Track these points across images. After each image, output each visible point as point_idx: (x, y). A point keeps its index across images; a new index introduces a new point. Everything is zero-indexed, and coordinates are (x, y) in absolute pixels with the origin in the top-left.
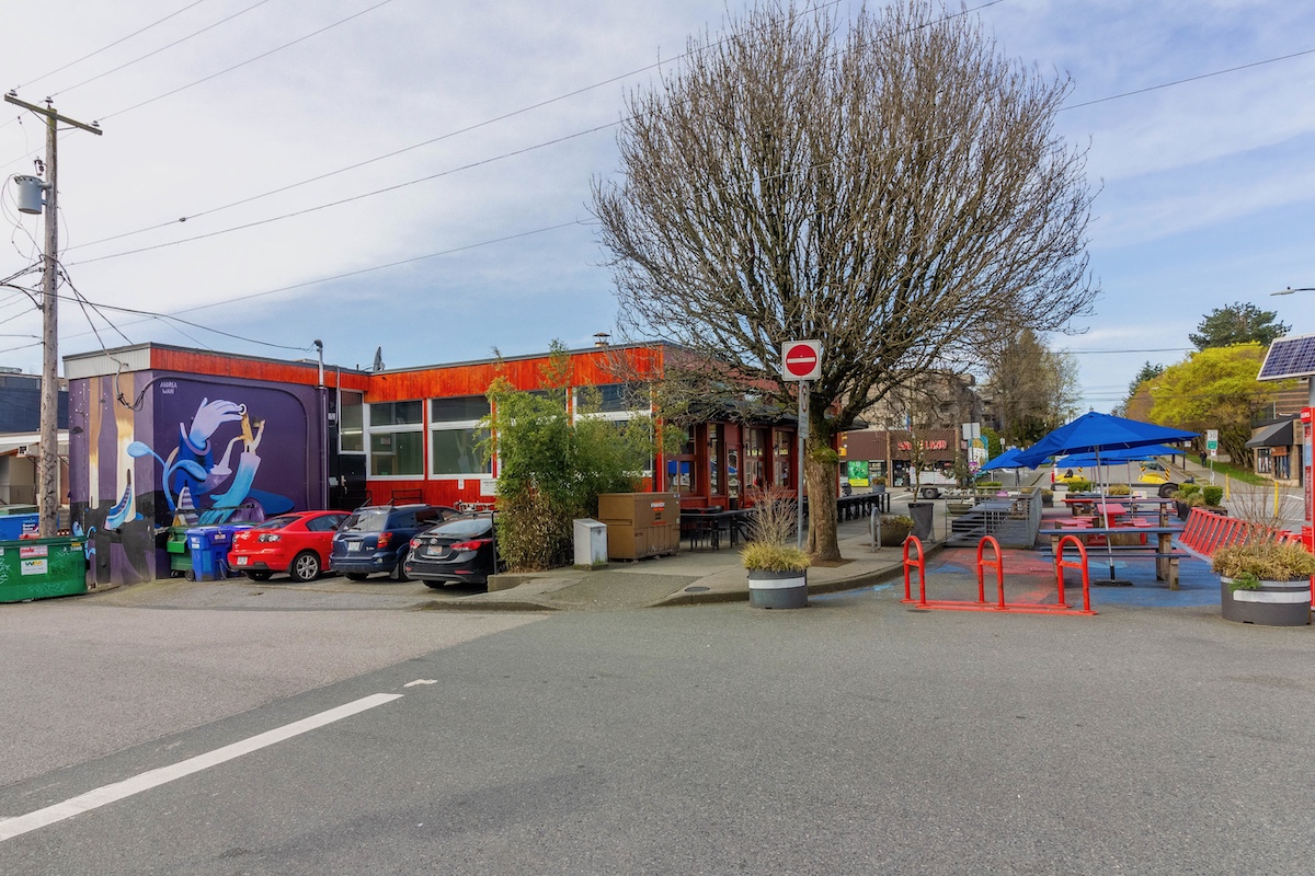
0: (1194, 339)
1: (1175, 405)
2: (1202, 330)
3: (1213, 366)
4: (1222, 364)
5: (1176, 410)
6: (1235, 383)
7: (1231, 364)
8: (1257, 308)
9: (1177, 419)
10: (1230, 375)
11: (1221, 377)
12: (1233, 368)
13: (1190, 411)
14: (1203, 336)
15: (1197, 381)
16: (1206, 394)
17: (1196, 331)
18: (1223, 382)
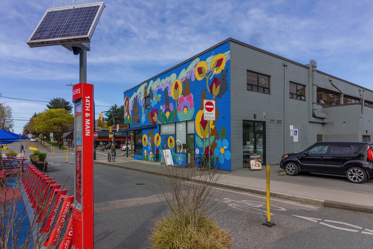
0: (48, 106)
1: (41, 125)
2: (50, 104)
3: (52, 114)
4: (55, 114)
5: (41, 126)
6: (58, 119)
8: (65, 100)
9: (41, 129)
10: (57, 117)
11: (54, 117)
12: (58, 115)
13: (45, 127)
14: (50, 105)
15: (48, 118)
16: (50, 122)
17: (48, 104)
18: (55, 119)
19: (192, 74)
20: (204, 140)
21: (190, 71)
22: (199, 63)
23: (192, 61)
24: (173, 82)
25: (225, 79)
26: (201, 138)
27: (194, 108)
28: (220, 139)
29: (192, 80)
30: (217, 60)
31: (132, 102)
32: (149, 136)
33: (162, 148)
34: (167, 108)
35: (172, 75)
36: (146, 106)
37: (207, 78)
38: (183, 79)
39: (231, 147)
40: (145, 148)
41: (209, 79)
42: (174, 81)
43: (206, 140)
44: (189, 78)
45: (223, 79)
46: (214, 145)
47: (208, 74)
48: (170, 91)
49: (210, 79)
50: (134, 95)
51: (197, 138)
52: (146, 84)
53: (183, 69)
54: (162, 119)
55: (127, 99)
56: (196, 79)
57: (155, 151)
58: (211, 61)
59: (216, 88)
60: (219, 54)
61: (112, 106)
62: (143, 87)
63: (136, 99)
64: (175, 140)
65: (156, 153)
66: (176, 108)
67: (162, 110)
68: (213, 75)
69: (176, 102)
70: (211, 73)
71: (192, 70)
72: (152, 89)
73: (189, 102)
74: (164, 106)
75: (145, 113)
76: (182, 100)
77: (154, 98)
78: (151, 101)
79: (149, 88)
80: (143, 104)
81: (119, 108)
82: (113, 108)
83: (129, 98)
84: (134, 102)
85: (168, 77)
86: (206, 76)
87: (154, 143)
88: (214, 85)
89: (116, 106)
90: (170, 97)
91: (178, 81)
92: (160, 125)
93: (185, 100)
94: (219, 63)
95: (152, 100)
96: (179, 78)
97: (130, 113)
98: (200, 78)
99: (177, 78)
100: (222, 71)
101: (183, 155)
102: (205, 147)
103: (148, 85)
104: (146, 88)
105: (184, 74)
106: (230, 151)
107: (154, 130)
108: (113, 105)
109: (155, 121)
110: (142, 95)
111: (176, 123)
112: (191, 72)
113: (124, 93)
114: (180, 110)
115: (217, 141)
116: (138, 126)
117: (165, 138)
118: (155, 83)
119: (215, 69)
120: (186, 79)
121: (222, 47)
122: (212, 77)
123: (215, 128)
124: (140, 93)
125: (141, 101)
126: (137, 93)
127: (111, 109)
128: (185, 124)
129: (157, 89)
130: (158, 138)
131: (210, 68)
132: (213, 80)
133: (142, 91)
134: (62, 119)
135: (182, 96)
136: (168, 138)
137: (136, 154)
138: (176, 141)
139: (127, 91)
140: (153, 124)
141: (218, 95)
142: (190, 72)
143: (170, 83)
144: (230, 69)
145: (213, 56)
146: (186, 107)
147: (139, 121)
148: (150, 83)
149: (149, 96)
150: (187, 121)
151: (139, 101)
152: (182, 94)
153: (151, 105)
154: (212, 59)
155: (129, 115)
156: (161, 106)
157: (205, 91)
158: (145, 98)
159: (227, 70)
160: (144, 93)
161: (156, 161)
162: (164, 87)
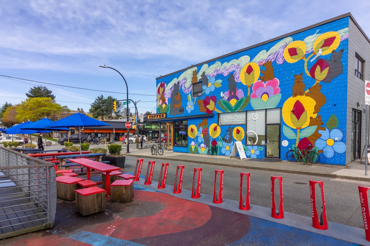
0: (27, 95)
1: (27, 114)
2: (30, 92)
3: (40, 102)
4: (43, 102)
5: (28, 116)
6: (48, 109)
7: (45, 103)
8: (47, 89)
10: (45, 106)
11: (42, 107)
12: (46, 104)
13: (33, 117)
14: (30, 94)
15: (35, 107)
16: (38, 111)
17: (28, 93)
18: (43, 108)
19: (279, 56)
20: (298, 130)
21: (274, 52)
22: (291, 43)
23: (278, 41)
24: (243, 66)
25: (338, 60)
26: (292, 129)
27: (281, 94)
28: (327, 129)
29: (278, 62)
30: (325, 39)
31: (171, 89)
32: (200, 127)
33: (223, 139)
34: (233, 94)
35: (241, 58)
36: (194, 94)
37: (306, 60)
38: (262, 62)
39: (346, 138)
40: (193, 140)
41: (309, 62)
42: (246, 64)
43: (300, 131)
44: (272, 61)
45: (335, 61)
46: (317, 136)
47: (306, 56)
48: (237, 76)
49: (311, 61)
50: (175, 81)
51: (284, 128)
52: (196, 68)
53: (261, 50)
54: (223, 107)
55: (162, 86)
56: (285, 61)
57: (211, 143)
58: (313, 40)
59: (321, 71)
60: (329, 32)
61: (98, 97)
62: (190, 72)
63: (176, 86)
64: (246, 130)
65: (211, 145)
66: (248, 95)
67: (223, 97)
68: (316, 57)
69: (249, 89)
70: (312, 55)
71: (278, 51)
72: (206, 74)
73: (272, 88)
74: (227, 93)
75: (193, 100)
76: (258, 86)
77: (209, 84)
78: (204, 87)
79: (200, 73)
80: (190, 90)
81: (105, 99)
82: (100, 99)
83: (165, 85)
84: (173, 89)
85: (235, 60)
86: (303, 58)
87: (208, 134)
88: (318, 68)
89: (102, 96)
90: (237, 82)
91: (252, 64)
92: (219, 114)
93: (265, 86)
94: (328, 42)
95: (206, 86)
96: (255, 61)
97: (167, 101)
98: (291, 60)
99: (250, 61)
100: (334, 51)
101: (259, 148)
102: (300, 138)
103: (199, 69)
104: (195, 73)
105: (263, 56)
106: (345, 143)
107: (209, 120)
108: (100, 96)
109: (211, 109)
110: (188, 80)
111: (247, 111)
112: (277, 54)
113: (157, 79)
114: (254, 96)
115: (320, 132)
116: (179, 115)
117: (229, 129)
118: (211, 67)
119: (321, 49)
120: (268, 61)
121: (334, 24)
122: (314, 59)
123: (318, 116)
124: (185, 79)
125: (187, 87)
126: (178, 79)
127: (97, 99)
128: (264, 112)
129: (215, 74)
130: (215, 129)
131: (311, 48)
132: (315, 62)
133: (188, 76)
134: (52, 109)
135: (260, 81)
136: (233, 128)
137: (176, 146)
138: (247, 132)
139: (162, 77)
140: (206, 113)
141: (325, 79)
142: (275, 54)
143: (238, 66)
144: (347, 49)
145: (318, 35)
146: (267, 93)
147: (182, 110)
148: (203, 67)
149: (200, 82)
150: (266, 109)
151: (183, 88)
152: (260, 78)
153: (203, 92)
154: (315, 38)
155: (166, 104)
156: (222, 92)
157: (302, 74)
158: (194, 84)
159: (342, 51)
160: (192, 79)
161: (213, 154)
162: (227, 72)
